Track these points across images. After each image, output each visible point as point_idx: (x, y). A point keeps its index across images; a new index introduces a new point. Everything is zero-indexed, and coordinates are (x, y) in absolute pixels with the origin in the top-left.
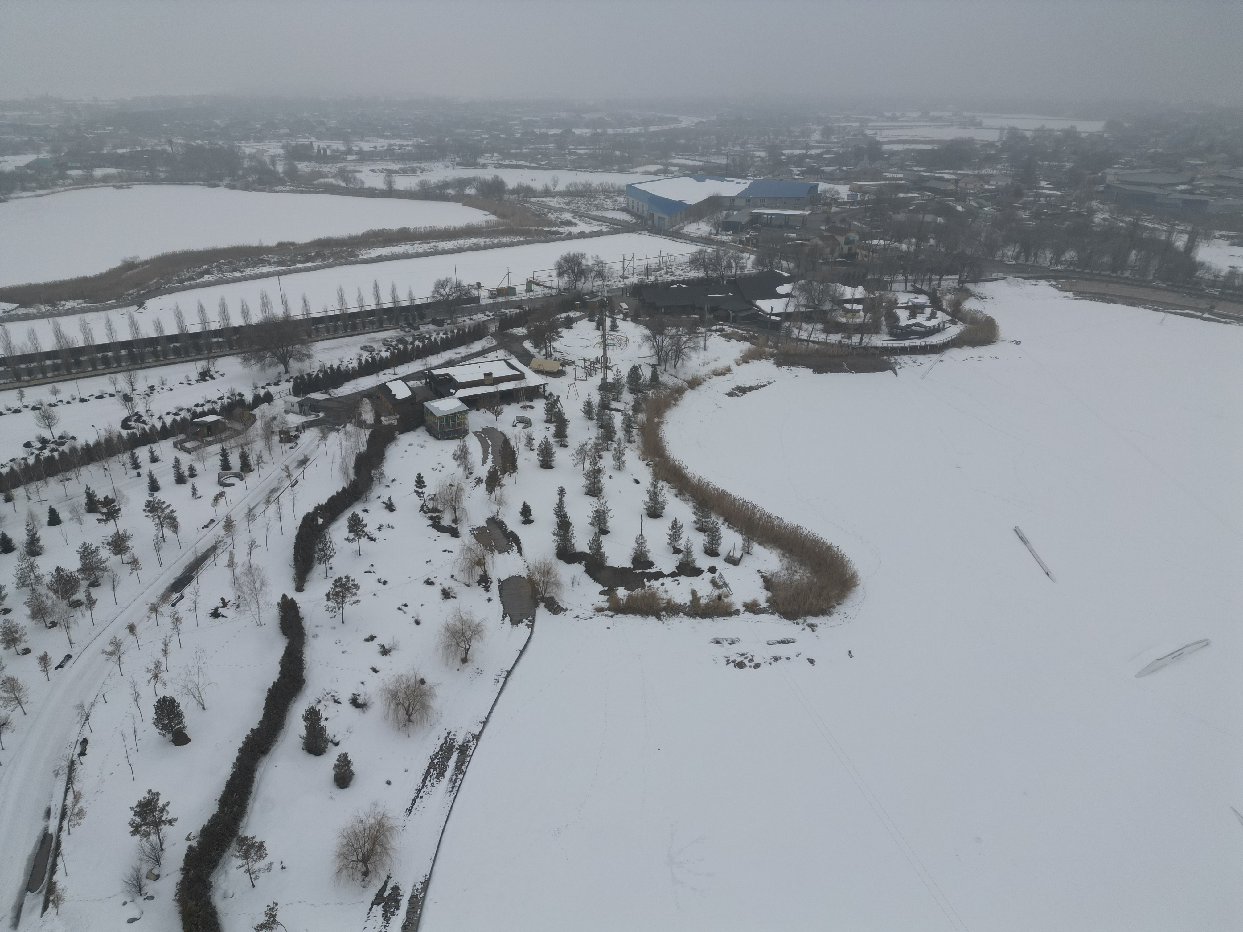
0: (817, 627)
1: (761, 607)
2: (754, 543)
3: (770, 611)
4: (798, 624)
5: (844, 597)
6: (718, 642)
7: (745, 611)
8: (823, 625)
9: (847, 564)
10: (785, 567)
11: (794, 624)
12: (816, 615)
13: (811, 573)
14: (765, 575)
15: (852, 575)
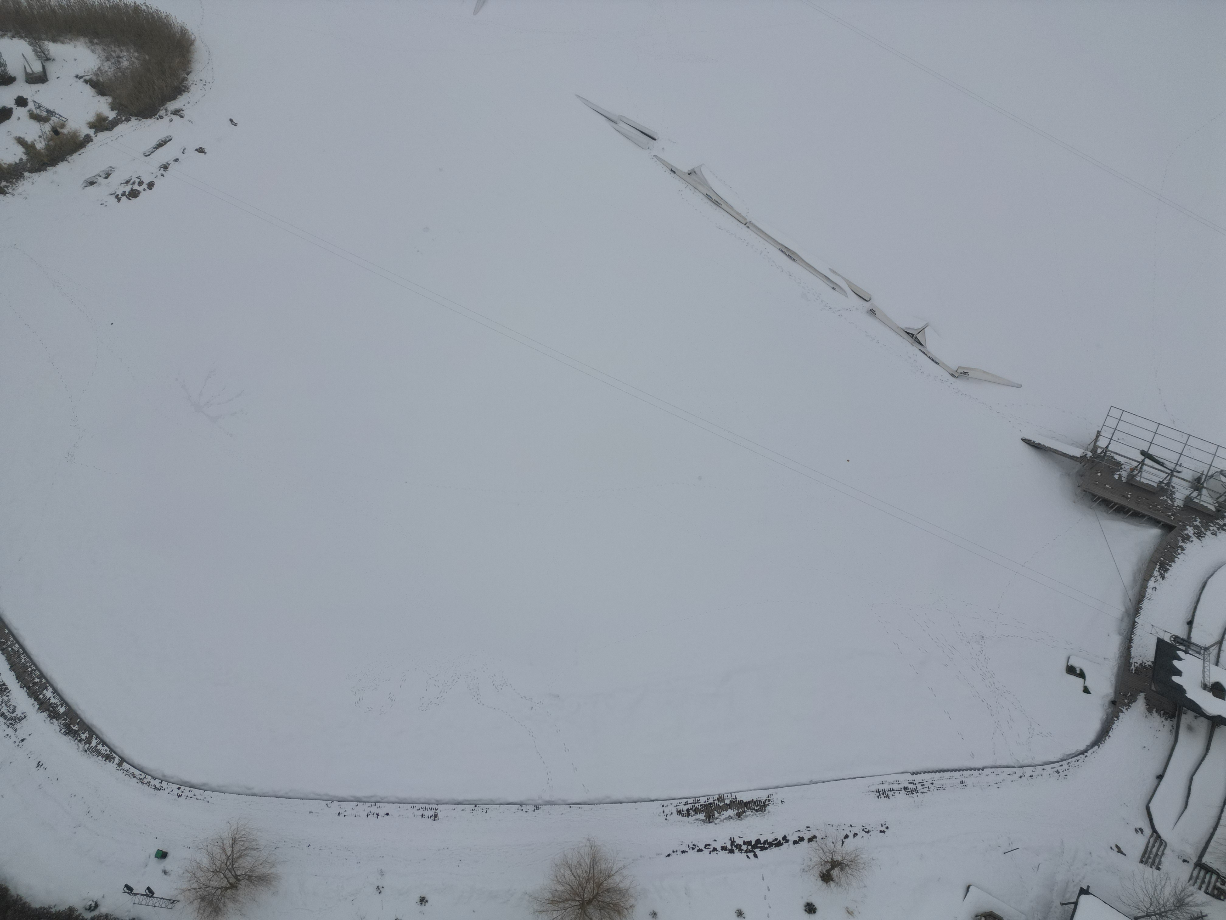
0: (182, 110)
1: (110, 119)
2: (46, 43)
3: (123, 118)
4: (161, 117)
5: (189, 62)
6: (92, 183)
7: (96, 132)
8: (187, 105)
9: (168, 21)
10: (104, 58)
11: (158, 119)
12: (173, 98)
13: (137, 51)
14: (88, 78)
15: (181, 32)
